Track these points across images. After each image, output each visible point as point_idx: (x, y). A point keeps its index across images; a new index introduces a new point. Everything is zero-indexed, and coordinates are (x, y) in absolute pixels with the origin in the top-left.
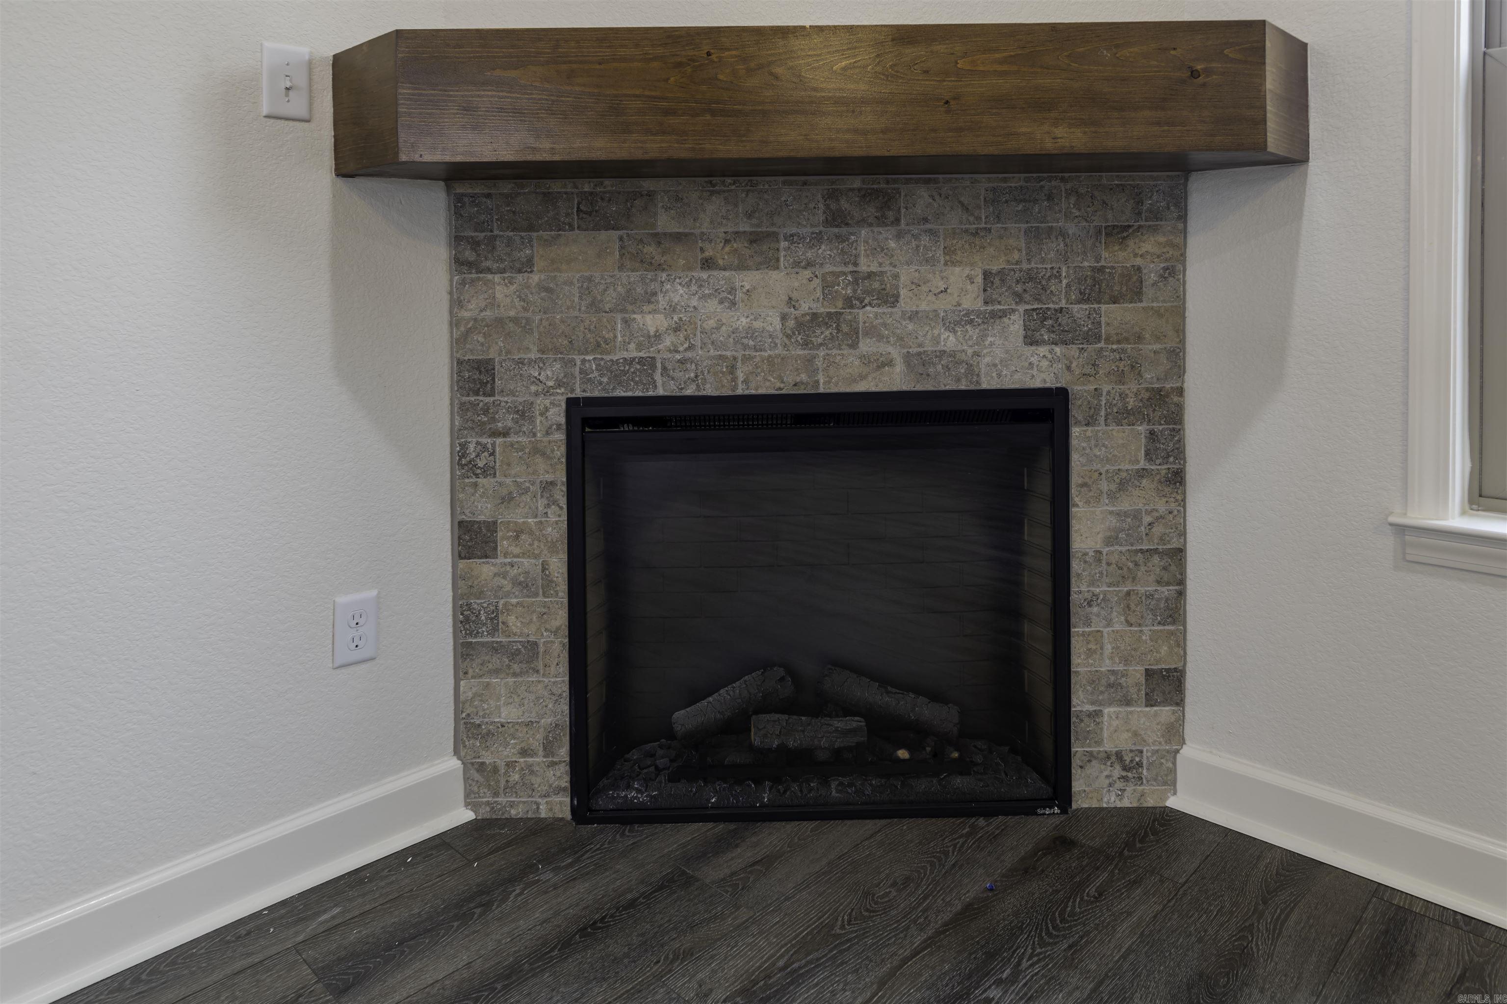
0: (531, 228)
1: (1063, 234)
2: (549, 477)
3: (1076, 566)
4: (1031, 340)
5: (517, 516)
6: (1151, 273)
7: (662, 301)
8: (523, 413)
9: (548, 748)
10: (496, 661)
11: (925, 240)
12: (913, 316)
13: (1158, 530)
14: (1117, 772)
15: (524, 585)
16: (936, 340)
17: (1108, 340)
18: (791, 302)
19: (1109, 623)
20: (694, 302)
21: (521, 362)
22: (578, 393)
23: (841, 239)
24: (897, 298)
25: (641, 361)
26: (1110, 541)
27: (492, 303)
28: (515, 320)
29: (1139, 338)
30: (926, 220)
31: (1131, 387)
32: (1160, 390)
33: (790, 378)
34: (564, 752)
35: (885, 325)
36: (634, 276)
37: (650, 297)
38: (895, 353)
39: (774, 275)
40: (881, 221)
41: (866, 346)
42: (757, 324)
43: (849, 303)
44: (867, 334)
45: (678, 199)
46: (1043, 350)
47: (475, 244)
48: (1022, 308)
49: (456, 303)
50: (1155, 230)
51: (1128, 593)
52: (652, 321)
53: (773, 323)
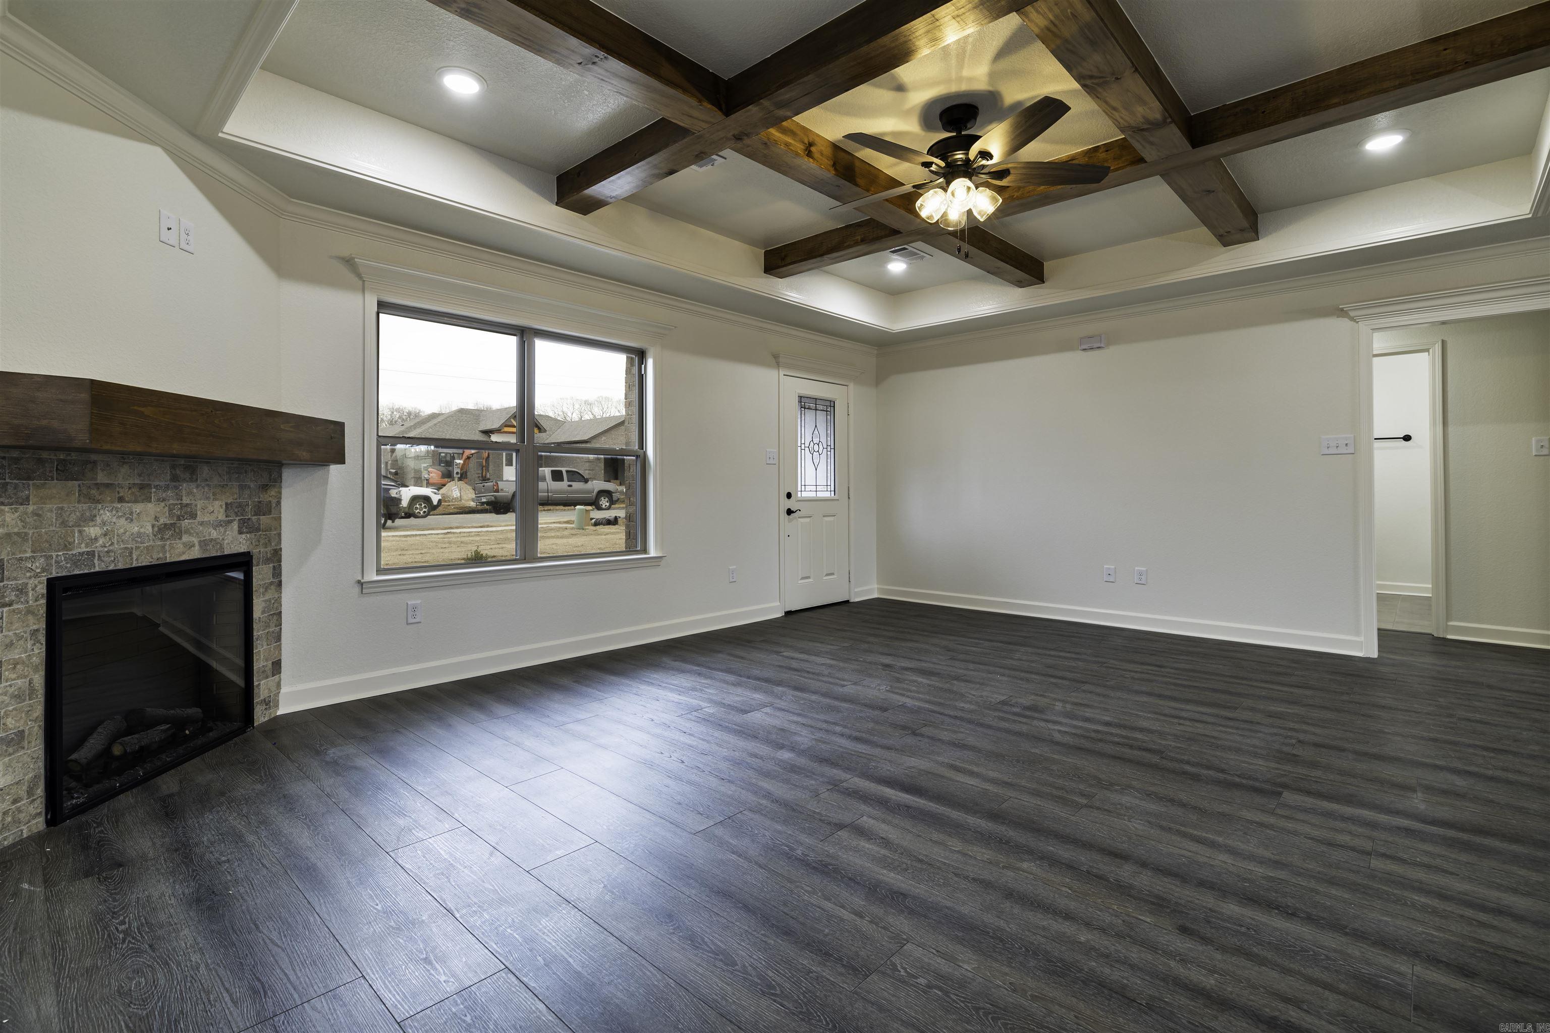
0: (29, 478)
1: (249, 487)
2: (35, 627)
3: (254, 625)
4: (240, 532)
6: (273, 503)
7: (99, 520)
8: (22, 591)
9: (32, 791)
11: (206, 489)
12: (202, 524)
13: (275, 605)
14: (265, 707)
16: (210, 534)
17: (263, 531)
18: (156, 519)
19: (263, 647)
20: (114, 520)
21: (21, 559)
22: (54, 575)
23: (176, 488)
24: (196, 515)
25: (88, 553)
26: (263, 612)
28: (18, 534)
29: (271, 530)
30: (207, 480)
31: (269, 549)
32: (276, 549)
33: (155, 556)
35: (192, 528)
36: (85, 506)
37: (93, 518)
38: (196, 541)
39: (150, 505)
40: (191, 480)
41: (185, 538)
42: (142, 530)
43: (179, 518)
44: (185, 533)
45: (108, 465)
46: (244, 536)
48: (237, 518)
50: (273, 486)
51: (268, 633)
52: (93, 531)
53: (149, 529)
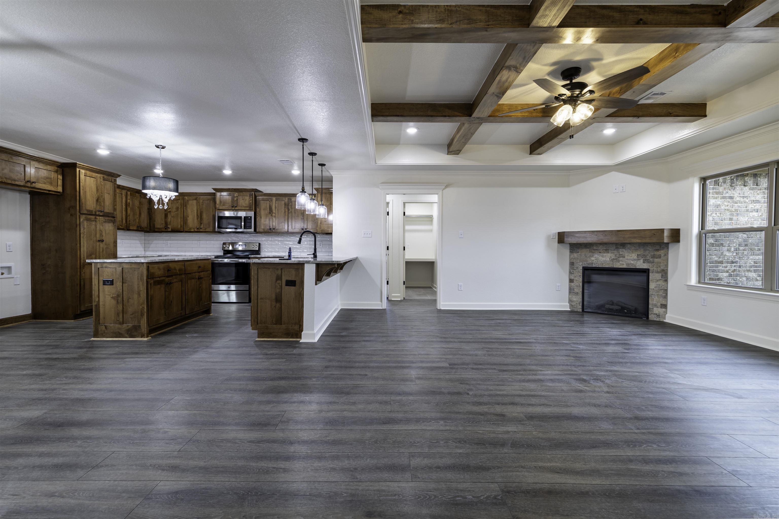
1: (649, 250)
2: (580, 275)
3: (650, 290)
4: (644, 263)
5: (576, 279)
6: (662, 255)
7: (594, 257)
8: (577, 268)
9: (579, 304)
10: (573, 294)
11: (629, 250)
12: (627, 259)
13: (663, 287)
14: (656, 316)
15: (577, 286)
16: (630, 262)
18: (611, 257)
19: (655, 297)
20: (598, 257)
21: (577, 263)
22: (584, 266)
23: (617, 251)
24: (625, 257)
25: (592, 263)
26: (655, 287)
27: (574, 256)
28: (577, 258)
29: (660, 263)
31: (659, 269)
32: (664, 270)
33: (610, 266)
34: (581, 304)
35: (623, 260)
36: (591, 254)
37: (593, 256)
38: (625, 263)
39: (609, 254)
40: (623, 248)
41: (621, 262)
42: (606, 260)
43: (618, 257)
46: (646, 264)
47: (572, 250)
48: (643, 259)
49: (570, 256)
50: (663, 250)
51: (658, 294)
52: (593, 259)
53: (608, 259)
